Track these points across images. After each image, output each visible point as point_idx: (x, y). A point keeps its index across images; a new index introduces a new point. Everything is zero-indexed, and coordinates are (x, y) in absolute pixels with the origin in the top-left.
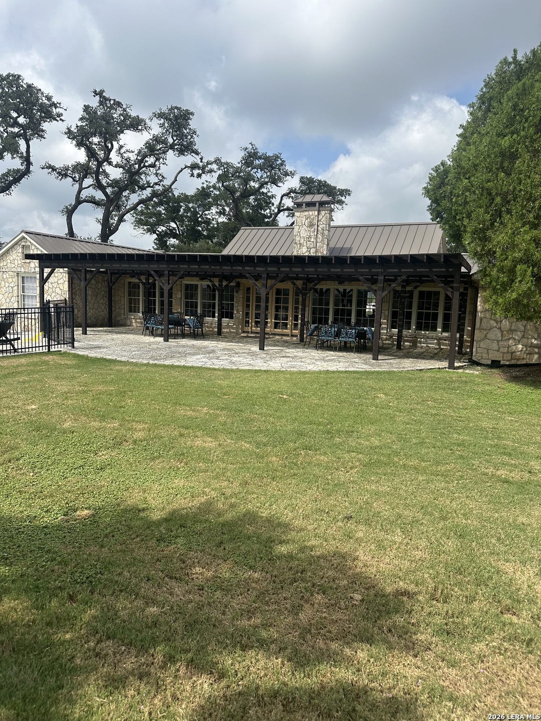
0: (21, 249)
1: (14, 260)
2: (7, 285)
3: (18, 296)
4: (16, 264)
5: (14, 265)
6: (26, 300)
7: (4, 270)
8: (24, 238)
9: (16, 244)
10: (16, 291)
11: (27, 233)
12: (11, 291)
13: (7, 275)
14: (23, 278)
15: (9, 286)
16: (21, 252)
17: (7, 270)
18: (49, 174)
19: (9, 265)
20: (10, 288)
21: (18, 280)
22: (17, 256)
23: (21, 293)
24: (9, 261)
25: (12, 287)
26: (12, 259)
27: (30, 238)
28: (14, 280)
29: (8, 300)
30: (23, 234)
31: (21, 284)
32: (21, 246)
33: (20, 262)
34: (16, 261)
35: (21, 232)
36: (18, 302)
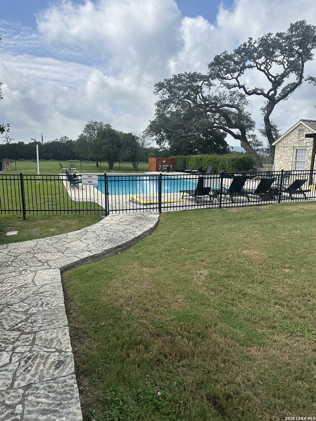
0: (298, 132)
1: (293, 139)
2: (286, 155)
3: (292, 162)
4: (294, 141)
5: (292, 142)
6: (297, 164)
7: (285, 146)
8: (301, 124)
9: (295, 128)
10: (291, 159)
11: (304, 121)
12: (288, 159)
13: (287, 149)
14: (297, 150)
15: (287, 156)
16: (298, 133)
17: (287, 146)
18: (310, 83)
19: (289, 142)
20: (288, 157)
21: (294, 151)
22: (295, 136)
23: (294, 160)
24: (289, 140)
25: (289, 156)
26: (291, 138)
27: (306, 124)
28: (291, 152)
29: (285, 164)
30: (301, 122)
31: (295, 154)
32: (298, 130)
33: (296, 140)
34: (294, 140)
35: (300, 121)
36: (292, 165)
